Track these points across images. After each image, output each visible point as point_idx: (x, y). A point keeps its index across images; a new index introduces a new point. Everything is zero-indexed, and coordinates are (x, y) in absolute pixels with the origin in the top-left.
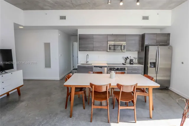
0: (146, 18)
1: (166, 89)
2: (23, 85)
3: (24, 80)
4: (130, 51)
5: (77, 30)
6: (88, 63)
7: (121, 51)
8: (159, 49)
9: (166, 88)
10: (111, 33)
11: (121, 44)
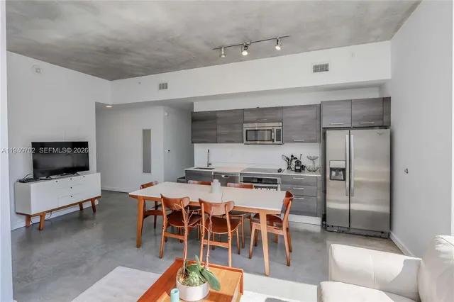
0: (322, 68)
1: (380, 237)
2: (100, 197)
3: (103, 191)
4: (293, 142)
5: (193, 104)
6: (210, 167)
7: (271, 142)
8: (352, 136)
9: (380, 234)
10: (254, 106)
11: (271, 128)
